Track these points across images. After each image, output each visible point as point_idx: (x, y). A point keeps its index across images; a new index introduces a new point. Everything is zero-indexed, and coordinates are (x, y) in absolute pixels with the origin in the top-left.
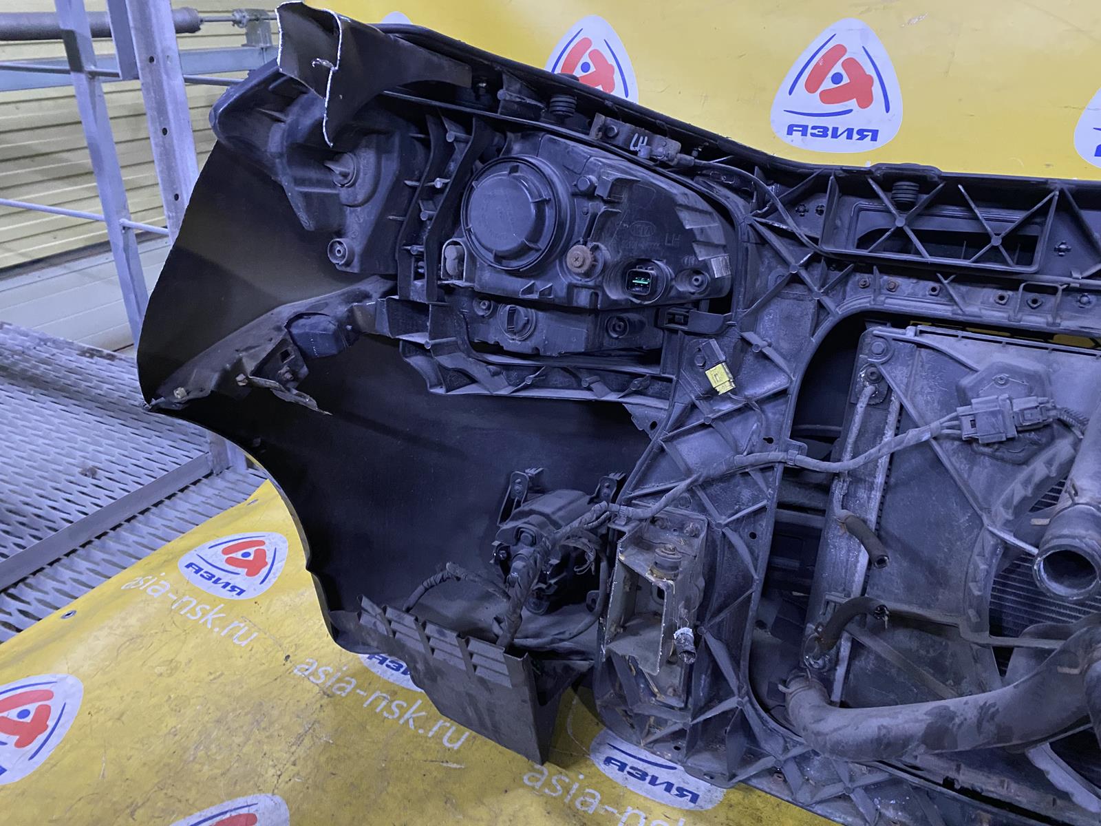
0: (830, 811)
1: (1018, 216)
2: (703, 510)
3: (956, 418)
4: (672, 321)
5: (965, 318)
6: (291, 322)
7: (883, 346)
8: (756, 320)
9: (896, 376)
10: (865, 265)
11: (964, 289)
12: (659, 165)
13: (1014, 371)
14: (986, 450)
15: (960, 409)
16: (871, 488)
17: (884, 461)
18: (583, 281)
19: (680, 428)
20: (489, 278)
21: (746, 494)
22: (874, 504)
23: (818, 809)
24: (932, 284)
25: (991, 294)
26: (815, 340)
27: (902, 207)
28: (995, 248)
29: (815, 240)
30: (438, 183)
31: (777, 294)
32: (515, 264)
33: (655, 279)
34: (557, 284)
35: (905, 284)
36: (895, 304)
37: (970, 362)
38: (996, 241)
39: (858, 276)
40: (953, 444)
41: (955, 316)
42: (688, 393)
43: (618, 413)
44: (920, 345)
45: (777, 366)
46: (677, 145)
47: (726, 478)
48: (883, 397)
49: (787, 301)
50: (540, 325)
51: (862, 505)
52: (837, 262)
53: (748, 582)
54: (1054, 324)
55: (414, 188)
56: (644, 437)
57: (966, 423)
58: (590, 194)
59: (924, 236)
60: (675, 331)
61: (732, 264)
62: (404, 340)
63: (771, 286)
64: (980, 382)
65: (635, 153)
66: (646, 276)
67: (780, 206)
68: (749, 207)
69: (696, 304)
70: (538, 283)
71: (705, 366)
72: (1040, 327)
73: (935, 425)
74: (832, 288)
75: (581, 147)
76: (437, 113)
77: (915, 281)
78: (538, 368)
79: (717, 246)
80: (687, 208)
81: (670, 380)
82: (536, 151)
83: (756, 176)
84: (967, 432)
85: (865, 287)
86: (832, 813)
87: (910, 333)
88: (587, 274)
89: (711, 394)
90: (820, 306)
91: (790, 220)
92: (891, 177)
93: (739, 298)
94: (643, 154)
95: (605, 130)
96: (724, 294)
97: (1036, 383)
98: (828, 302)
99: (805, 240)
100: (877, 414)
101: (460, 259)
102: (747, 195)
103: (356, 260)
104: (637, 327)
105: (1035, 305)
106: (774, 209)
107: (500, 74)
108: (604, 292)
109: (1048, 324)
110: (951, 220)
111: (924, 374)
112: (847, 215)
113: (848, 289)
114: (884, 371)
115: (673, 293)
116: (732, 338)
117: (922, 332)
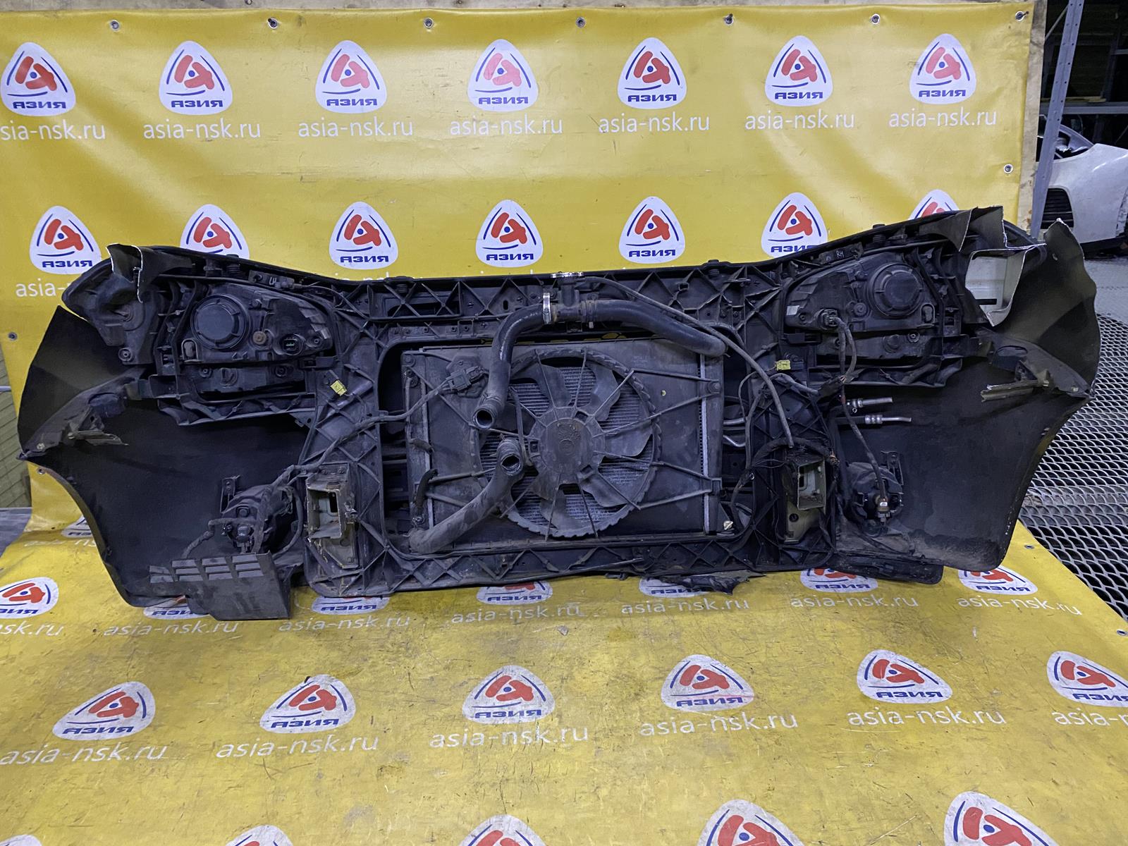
0: (439, 583)
1: (449, 293)
2: (346, 457)
3: (447, 382)
4: (307, 364)
5: (440, 339)
6: (91, 399)
8: (349, 358)
9: (420, 371)
10: (393, 324)
11: (438, 327)
12: (285, 290)
13: (465, 359)
14: (463, 394)
15: (447, 379)
16: (423, 426)
17: (424, 405)
18: (263, 348)
19: (324, 420)
20: (210, 356)
21: (365, 444)
22: (426, 433)
23: (434, 585)
24: (424, 328)
25: (449, 328)
26: (379, 362)
27: (403, 295)
28: (444, 308)
29: (367, 315)
30: (178, 313)
31: (356, 344)
32: (226, 345)
33: (297, 343)
34: (250, 352)
35: (413, 329)
36: (410, 339)
37: (448, 359)
38: (443, 305)
39: (392, 329)
42: (325, 399)
43: (288, 419)
44: (427, 355)
45: (363, 376)
46: (293, 280)
47: (351, 438)
48: (416, 383)
50: (240, 376)
51: (421, 435)
52: (380, 324)
53: (376, 485)
54: (473, 335)
55: (163, 317)
56: (306, 429)
57: (450, 382)
58: (259, 308)
59: (416, 307)
60: (310, 370)
61: (330, 332)
62: (160, 399)
63: (353, 340)
64: (453, 366)
65: (273, 286)
66: (293, 342)
67: (347, 302)
68: (333, 304)
69: (317, 354)
70: (239, 353)
71: (329, 384)
72: (470, 339)
73: (439, 387)
74: (381, 336)
75: (249, 287)
76: (175, 281)
77: (416, 327)
78: (238, 402)
79: (321, 324)
80: (304, 308)
81: (312, 396)
82: (226, 291)
83: (332, 290)
84: (452, 386)
85: (396, 333)
87: (421, 351)
88: (265, 345)
89: (336, 397)
90: (378, 346)
91: (354, 308)
92: (395, 283)
93: (338, 348)
94: (278, 286)
95: (256, 277)
96: (330, 347)
97: (476, 361)
98: (381, 343)
99: (363, 315)
100: (416, 391)
101: (194, 349)
102: (330, 299)
103: (136, 357)
104: (290, 370)
105: (467, 330)
106: (345, 304)
107: (204, 260)
108: (275, 353)
109: (471, 336)
110: (423, 299)
111: (431, 368)
112: (380, 302)
113: (389, 336)
114: (413, 369)
115: (307, 348)
116: (340, 368)
117: (426, 350)
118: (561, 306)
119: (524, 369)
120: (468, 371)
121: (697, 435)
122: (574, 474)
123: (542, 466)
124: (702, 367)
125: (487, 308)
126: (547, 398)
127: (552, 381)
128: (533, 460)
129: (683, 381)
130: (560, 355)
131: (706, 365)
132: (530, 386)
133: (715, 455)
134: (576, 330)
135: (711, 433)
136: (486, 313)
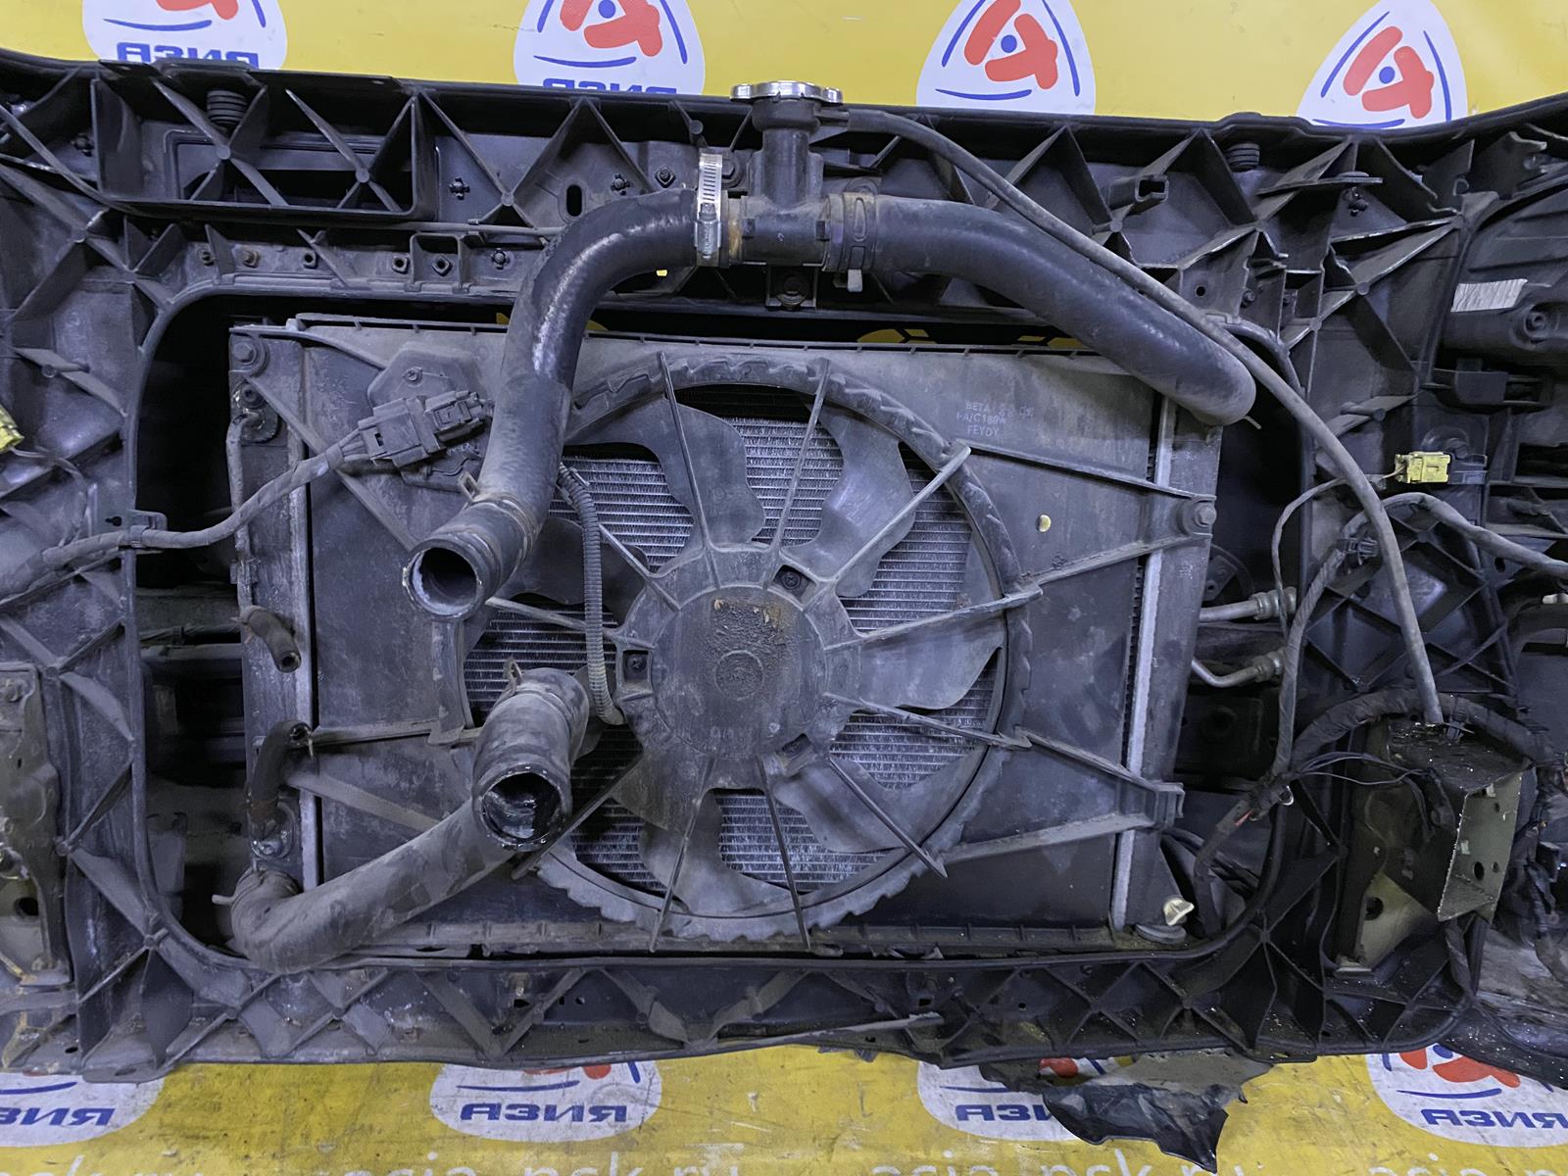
0: (317, 1052)
1: (384, 139)
2: (28, 654)
3: (360, 436)
5: (350, 292)
7: (249, 347)
9: (280, 393)
11: (349, 254)
13: (428, 362)
14: (418, 478)
15: (362, 423)
16: (289, 567)
21: (88, 615)
22: (300, 591)
23: (300, 1056)
24: (305, 251)
25: (384, 259)
26: (144, 351)
27: (227, 130)
28: (365, 186)
29: (105, 188)
35: (268, 254)
37: (373, 359)
38: (363, 177)
39: (197, 248)
40: (379, 481)
41: (335, 291)
44: (309, 343)
45: (90, 394)
47: (40, 593)
48: (271, 433)
49: (98, 297)
51: (283, 596)
52: (152, 219)
54: (461, 290)
57: (370, 438)
64: (387, 383)
67: (20, 129)
72: (447, 297)
73: (338, 447)
74: (153, 266)
77: (280, 248)
84: (378, 450)
85: (207, 260)
86: (320, 1054)
87: (291, 326)
90: (140, 295)
91: (50, 156)
92: (197, 81)
97: (465, 373)
98: (151, 288)
99: (84, 187)
100: (265, 454)
105: (443, 271)
109: (454, 290)
110: (302, 155)
111: (322, 385)
112: (158, 152)
113: (187, 268)
114: (261, 387)
117: (308, 324)
118: (757, 204)
119: (623, 412)
120: (433, 403)
121: (1124, 655)
122: (755, 761)
123: (656, 727)
124: (1164, 453)
125: (508, 200)
126: (684, 510)
127: (704, 461)
128: (629, 710)
129: (1105, 490)
130: (738, 380)
131: (1175, 448)
132: (637, 468)
133: (1168, 713)
134: (794, 300)
135: (1166, 651)
136: (507, 216)
